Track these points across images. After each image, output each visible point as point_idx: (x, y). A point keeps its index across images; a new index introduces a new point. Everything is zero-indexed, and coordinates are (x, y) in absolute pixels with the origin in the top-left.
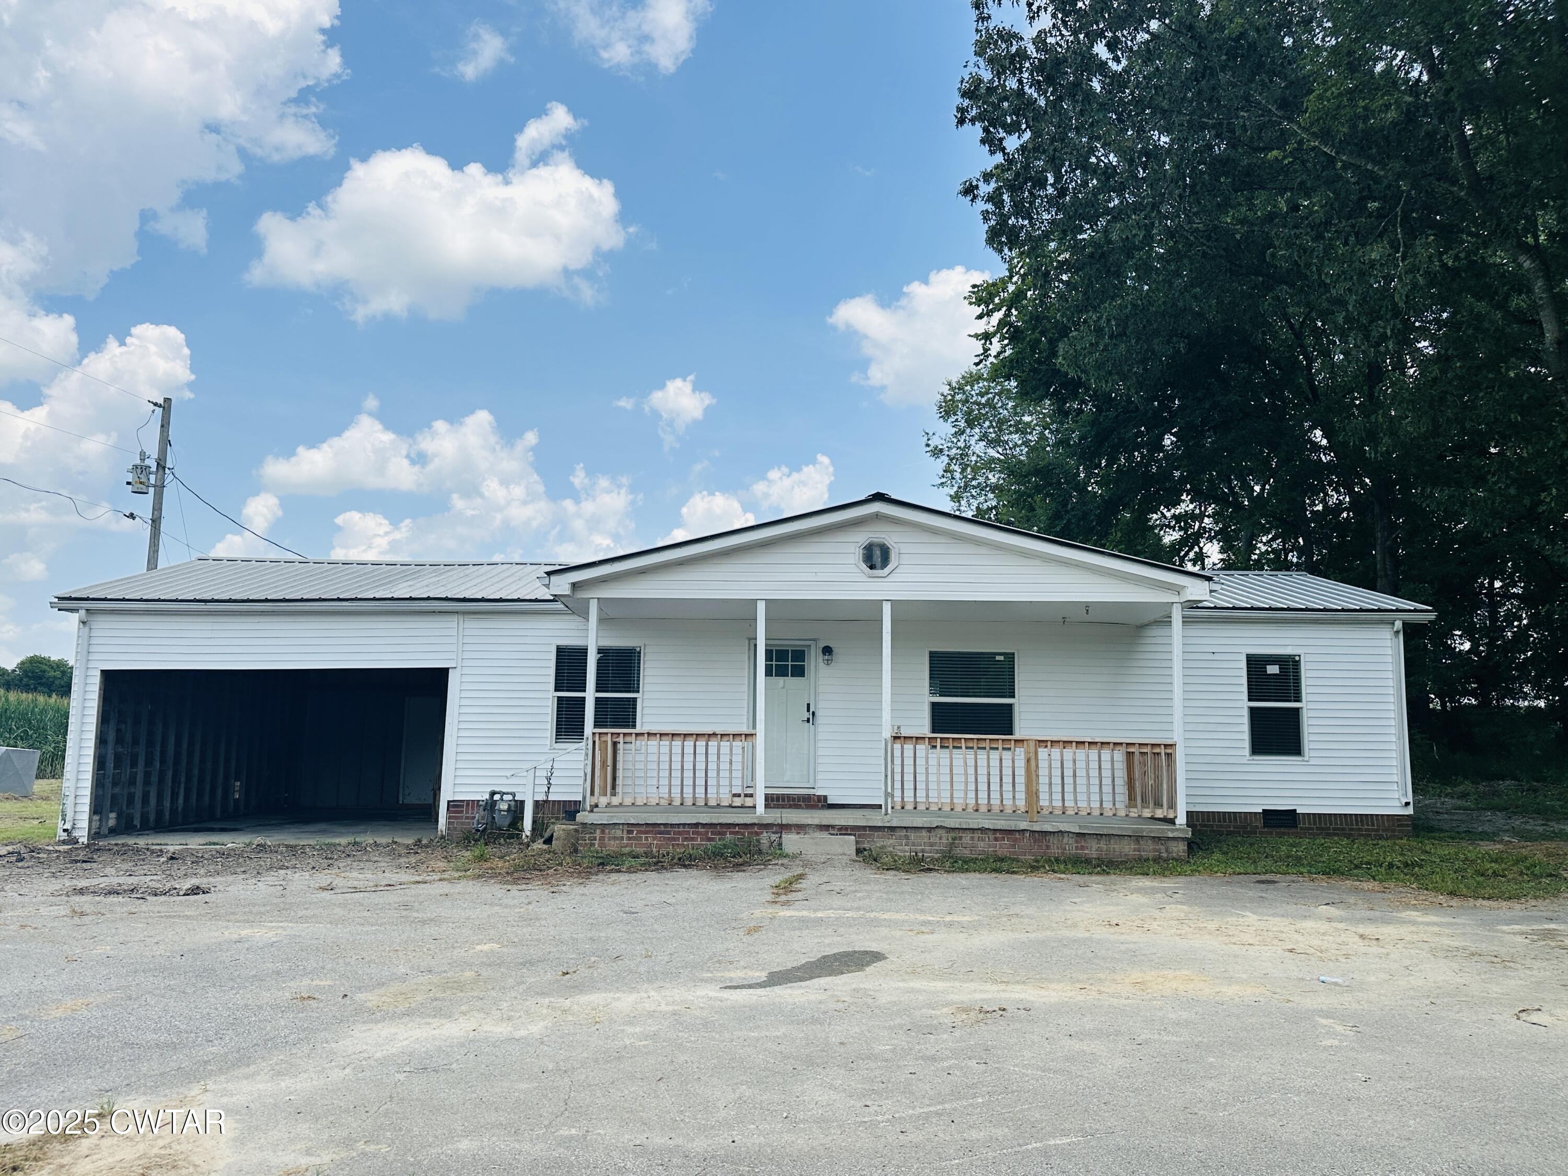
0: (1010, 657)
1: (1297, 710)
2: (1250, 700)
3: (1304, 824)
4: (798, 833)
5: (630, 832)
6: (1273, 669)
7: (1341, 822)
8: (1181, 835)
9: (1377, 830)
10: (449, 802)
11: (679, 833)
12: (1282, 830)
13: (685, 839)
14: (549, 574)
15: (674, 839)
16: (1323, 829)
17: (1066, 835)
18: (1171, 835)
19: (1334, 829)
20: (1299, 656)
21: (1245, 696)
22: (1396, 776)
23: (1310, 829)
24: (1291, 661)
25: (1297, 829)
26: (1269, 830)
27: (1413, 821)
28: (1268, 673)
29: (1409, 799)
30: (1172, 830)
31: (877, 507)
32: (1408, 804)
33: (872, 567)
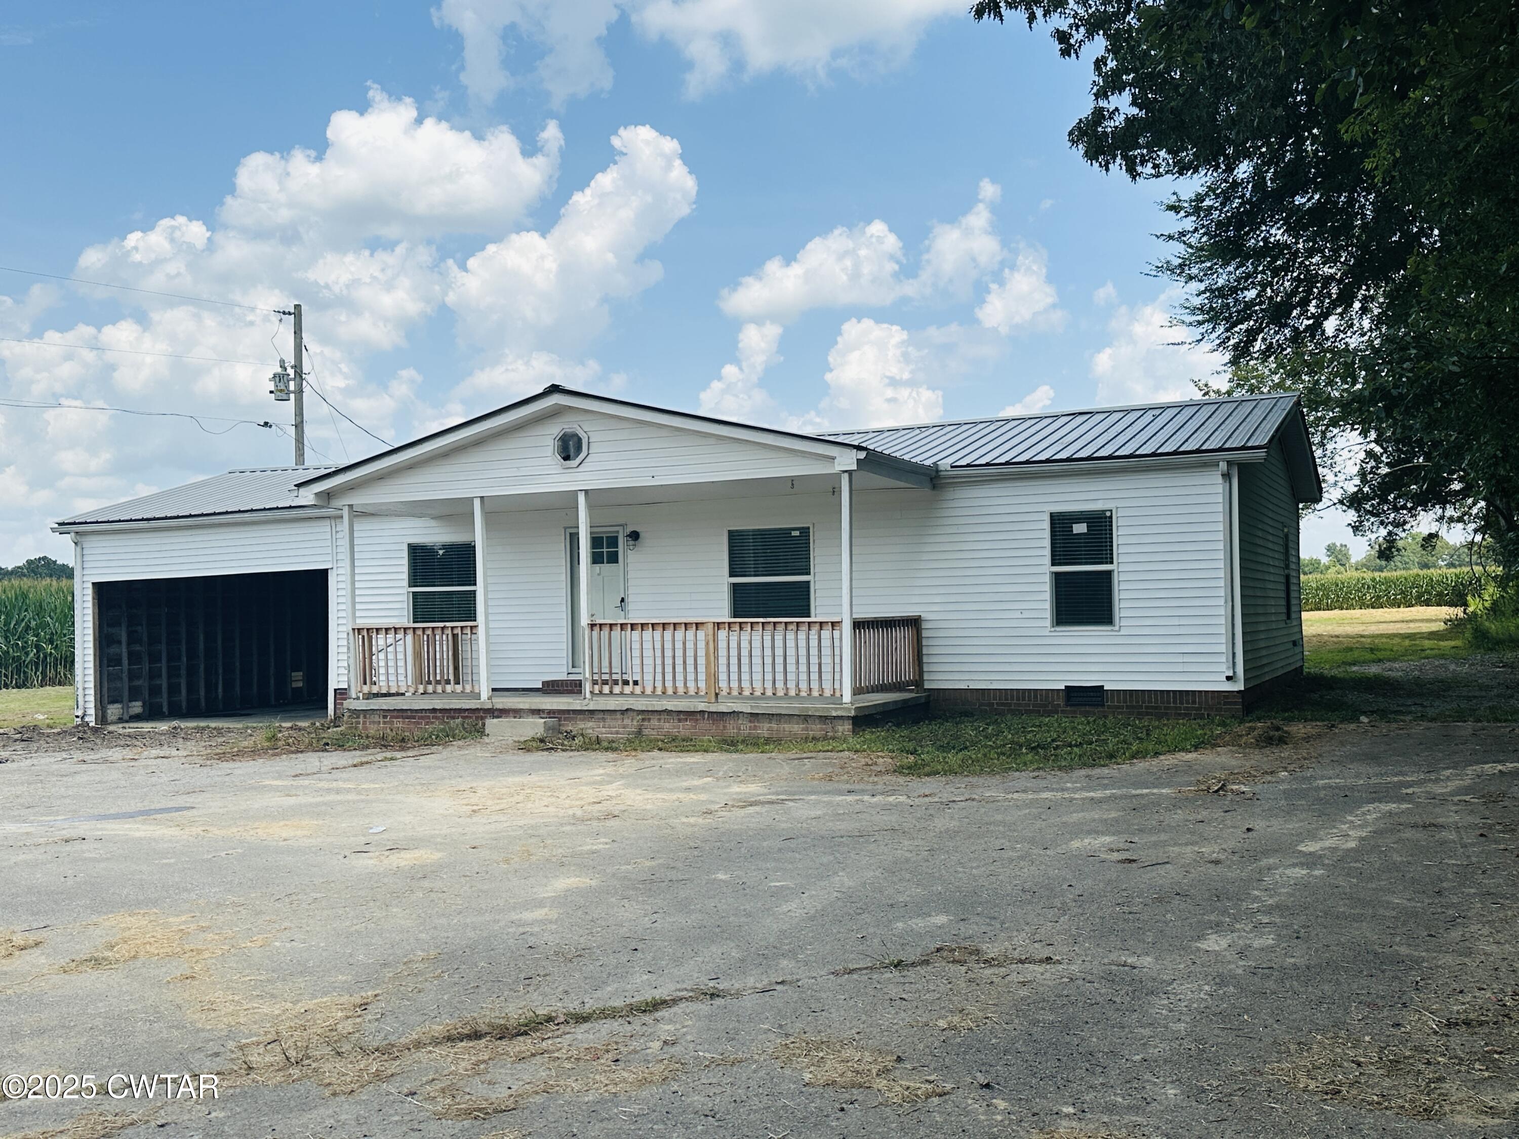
0: (805, 532)
1: (1109, 573)
2: (1053, 564)
3: (1113, 702)
4: (515, 717)
5: (385, 717)
6: (1080, 528)
7: (1156, 699)
8: (844, 714)
9: (1199, 709)
10: (335, 690)
11: (422, 718)
12: (1087, 708)
13: (427, 724)
14: (298, 486)
15: (418, 723)
16: (1133, 707)
17: (741, 715)
18: (834, 714)
19: (1147, 707)
20: (1111, 511)
21: (1047, 560)
22: (1224, 646)
23: (1119, 707)
24: (1101, 518)
25: (1103, 705)
26: (1073, 708)
27: (1243, 698)
28: (1075, 532)
29: (1234, 672)
30: (836, 709)
31: (556, 399)
32: (1229, 678)
33: (567, 458)
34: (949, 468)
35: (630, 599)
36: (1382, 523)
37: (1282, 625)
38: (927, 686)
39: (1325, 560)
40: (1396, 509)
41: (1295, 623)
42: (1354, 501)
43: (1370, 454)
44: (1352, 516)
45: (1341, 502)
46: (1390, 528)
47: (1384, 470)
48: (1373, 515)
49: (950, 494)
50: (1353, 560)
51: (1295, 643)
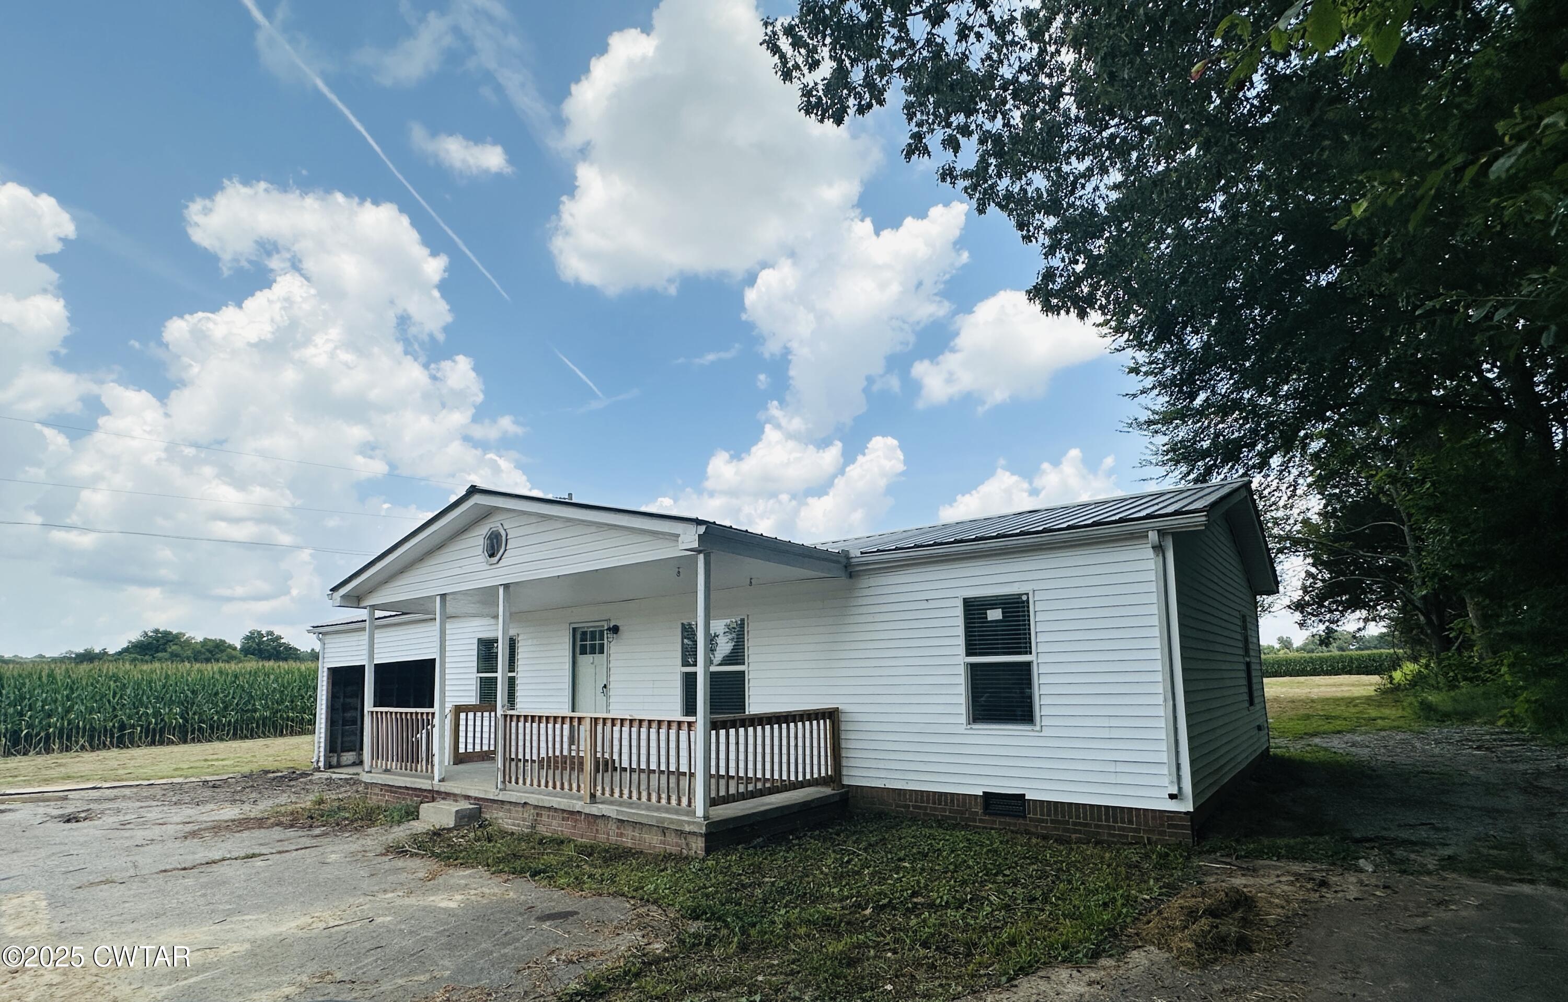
0: (741, 623)
1: (1028, 665)
2: (968, 654)
3: (1035, 813)
5: (381, 790)
6: (995, 615)
7: (1086, 815)
8: (695, 830)
9: (1136, 830)
11: (401, 794)
12: (1008, 820)
15: (399, 798)
16: (1061, 823)
17: (610, 819)
18: (688, 828)
19: (1075, 824)
20: (1027, 594)
21: (962, 650)
22: (1165, 754)
23: (1043, 821)
24: (1018, 603)
25: (1025, 817)
26: (992, 818)
27: (1192, 821)
28: (989, 619)
29: (1180, 789)
30: (689, 823)
31: (477, 499)
32: (1172, 797)
33: (492, 555)
34: (859, 555)
35: (612, 686)
36: (1321, 621)
37: (1246, 712)
38: (846, 781)
39: (1277, 646)
40: (1331, 611)
41: (1258, 707)
42: (1299, 606)
43: (1309, 574)
44: (1298, 616)
45: (1289, 607)
46: (1327, 624)
47: (1320, 584)
48: (1313, 615)
49: (865, 582)
50: (1295, 646)
51: (1259, 728)
